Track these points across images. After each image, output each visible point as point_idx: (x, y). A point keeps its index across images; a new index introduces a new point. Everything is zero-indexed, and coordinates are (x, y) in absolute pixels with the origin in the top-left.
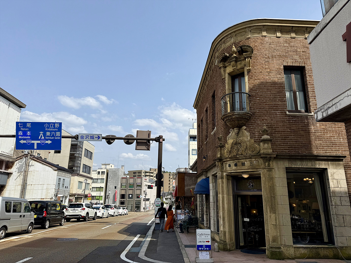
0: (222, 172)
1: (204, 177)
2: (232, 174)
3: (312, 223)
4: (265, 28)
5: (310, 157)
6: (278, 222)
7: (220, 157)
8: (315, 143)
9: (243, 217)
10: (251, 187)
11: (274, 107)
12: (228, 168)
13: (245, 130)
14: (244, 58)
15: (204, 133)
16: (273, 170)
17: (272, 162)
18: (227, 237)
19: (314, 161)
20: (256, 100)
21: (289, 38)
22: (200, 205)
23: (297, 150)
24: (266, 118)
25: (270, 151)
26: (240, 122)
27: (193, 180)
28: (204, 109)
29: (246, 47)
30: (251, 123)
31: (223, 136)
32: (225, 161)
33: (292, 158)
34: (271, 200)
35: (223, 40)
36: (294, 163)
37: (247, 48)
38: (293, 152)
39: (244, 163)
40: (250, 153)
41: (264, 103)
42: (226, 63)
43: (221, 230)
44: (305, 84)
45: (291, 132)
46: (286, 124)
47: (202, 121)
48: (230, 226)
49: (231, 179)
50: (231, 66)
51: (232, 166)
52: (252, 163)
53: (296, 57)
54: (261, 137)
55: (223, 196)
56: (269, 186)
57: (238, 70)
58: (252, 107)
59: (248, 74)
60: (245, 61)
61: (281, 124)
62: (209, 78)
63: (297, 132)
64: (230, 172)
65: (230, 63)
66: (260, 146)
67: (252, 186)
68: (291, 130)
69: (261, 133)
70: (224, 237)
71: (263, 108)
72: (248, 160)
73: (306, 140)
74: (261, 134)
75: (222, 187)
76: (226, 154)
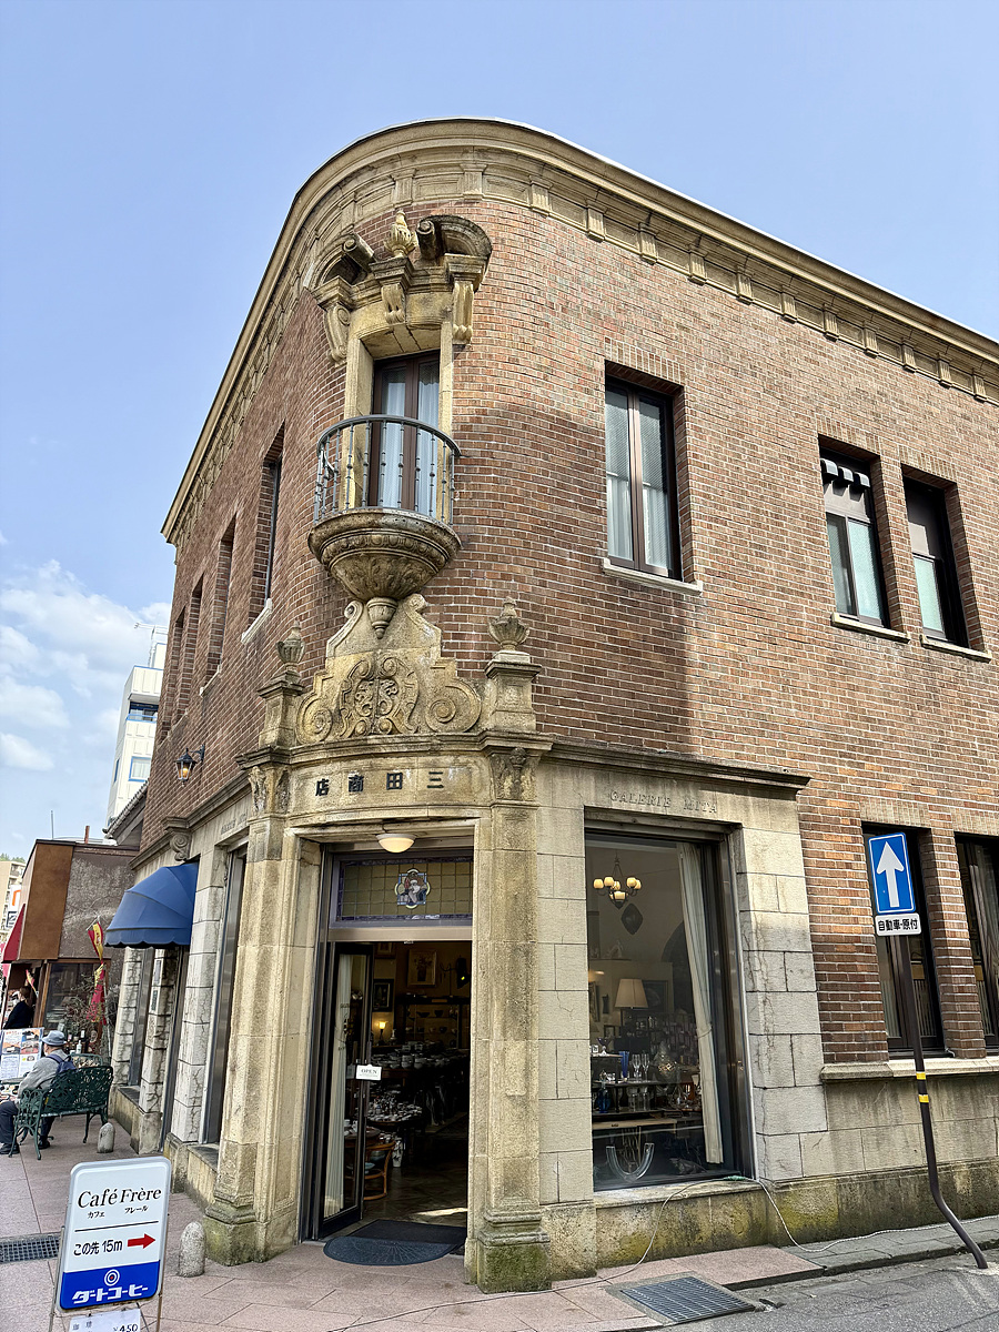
0: (278, 820)
1: (170, 860)
2: (331, 830)
3: (659, 1075)
4: (548, 179)
5: (682, 767)
6: (536, 1082)
7: (279, 742)
8: (703, 710)
9: (353, 1058)
10: (411, 903)
11: (556, 526)
12: (314, 801)
13: (421, 612)
14: (443, 281)
15: (205, 645)
16: (534, 815)
17: (532, 774)
18: (258, 1178)
19: (696, 788)
20: (482, 479)
21: (635, 255)
22: (130, 1000)
23: (634, 733)
24: (519, 569)
25: (528, 724)
26: (404, 570)
27: (112, 882)
28: (213, 534)
29: (460, 230)
30: (452, 582)
31: (307, 640)
32: (300, 766)
33: (613, 765)
34: (514, 969)
35: (352, 185)
36: (619, 788)
37: (467, 232)
38: (617, 740)
39: (401, 774)
40: (434, 724)
41: (516, 500)
42: (355, 288)
43: (232, 1138)
44: (678, 460)
45: (615, 650)
46: (598, 612)
47: (198, 594)
48: (281, 1114)
49: (316, 859)
50: (380, 306)
51: (333, 787)
52: (437, 776)
53: (657, 342)
54: (490, 657)
55: (266, 952)
56: (507, 894)
57: (410, 329)
58: (464, 512)
59: (455, 357)
60: (447, 295)
61: (577, 609)
62: (256, 383)
63: (639, 654)
64: (321, 819)
65: (375, 291)
66: (482, 696)
67: (421, 896)
68: (615, 641)
69: (490, 638)
70: (241, 1181)
71: (510, 525)
72: (422, 759)
73: (670, 693)
74: (492, 639)
75: (269, 902)
76: (309, 728)
